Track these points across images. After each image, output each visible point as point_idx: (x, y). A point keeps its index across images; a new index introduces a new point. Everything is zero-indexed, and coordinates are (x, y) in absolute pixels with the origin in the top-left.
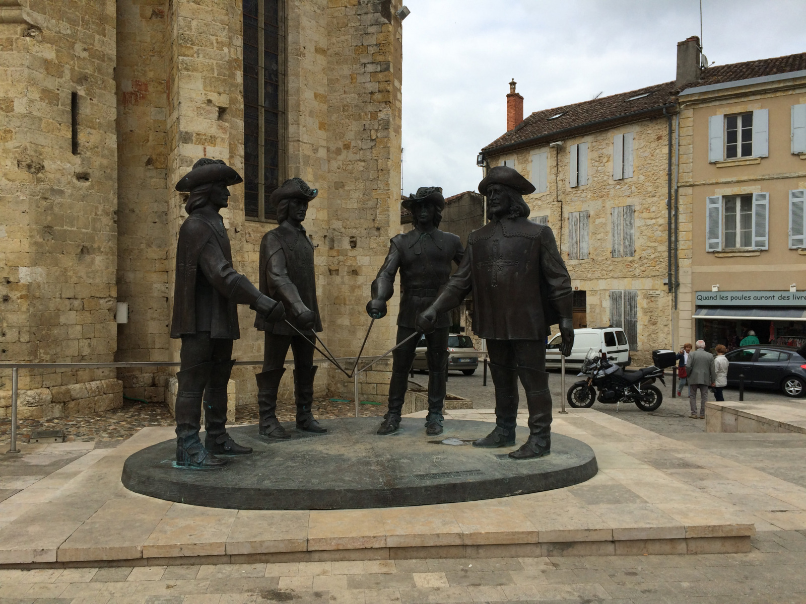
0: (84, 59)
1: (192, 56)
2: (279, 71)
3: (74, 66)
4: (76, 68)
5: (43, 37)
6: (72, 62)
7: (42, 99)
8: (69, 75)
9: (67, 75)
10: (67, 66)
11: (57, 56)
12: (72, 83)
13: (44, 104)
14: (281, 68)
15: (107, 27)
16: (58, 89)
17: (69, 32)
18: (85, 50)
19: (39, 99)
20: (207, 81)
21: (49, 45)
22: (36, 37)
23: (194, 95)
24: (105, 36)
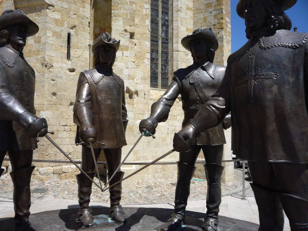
0: (74, 18)
1: (118, 10)
2: (169, 20)
3: (69, 22)
4: (70, 22)
5: (55, 9)
6: (68, 20)
7: (53, 36)
8: (67, 25)
9: (66, 25)
10: (66, 22)
11: (61, 17)
12: (68, 29)
13: (54, 38)
14: (170, 18)
15: (86, 4)
16: (61, 32)
17: (67, 7)
18: (75, 14)
19: (52, 36)
20: (125, 21)
21: (57, 13)
22: (52, 9)
23: (118, 28)
24: (85, 8)
